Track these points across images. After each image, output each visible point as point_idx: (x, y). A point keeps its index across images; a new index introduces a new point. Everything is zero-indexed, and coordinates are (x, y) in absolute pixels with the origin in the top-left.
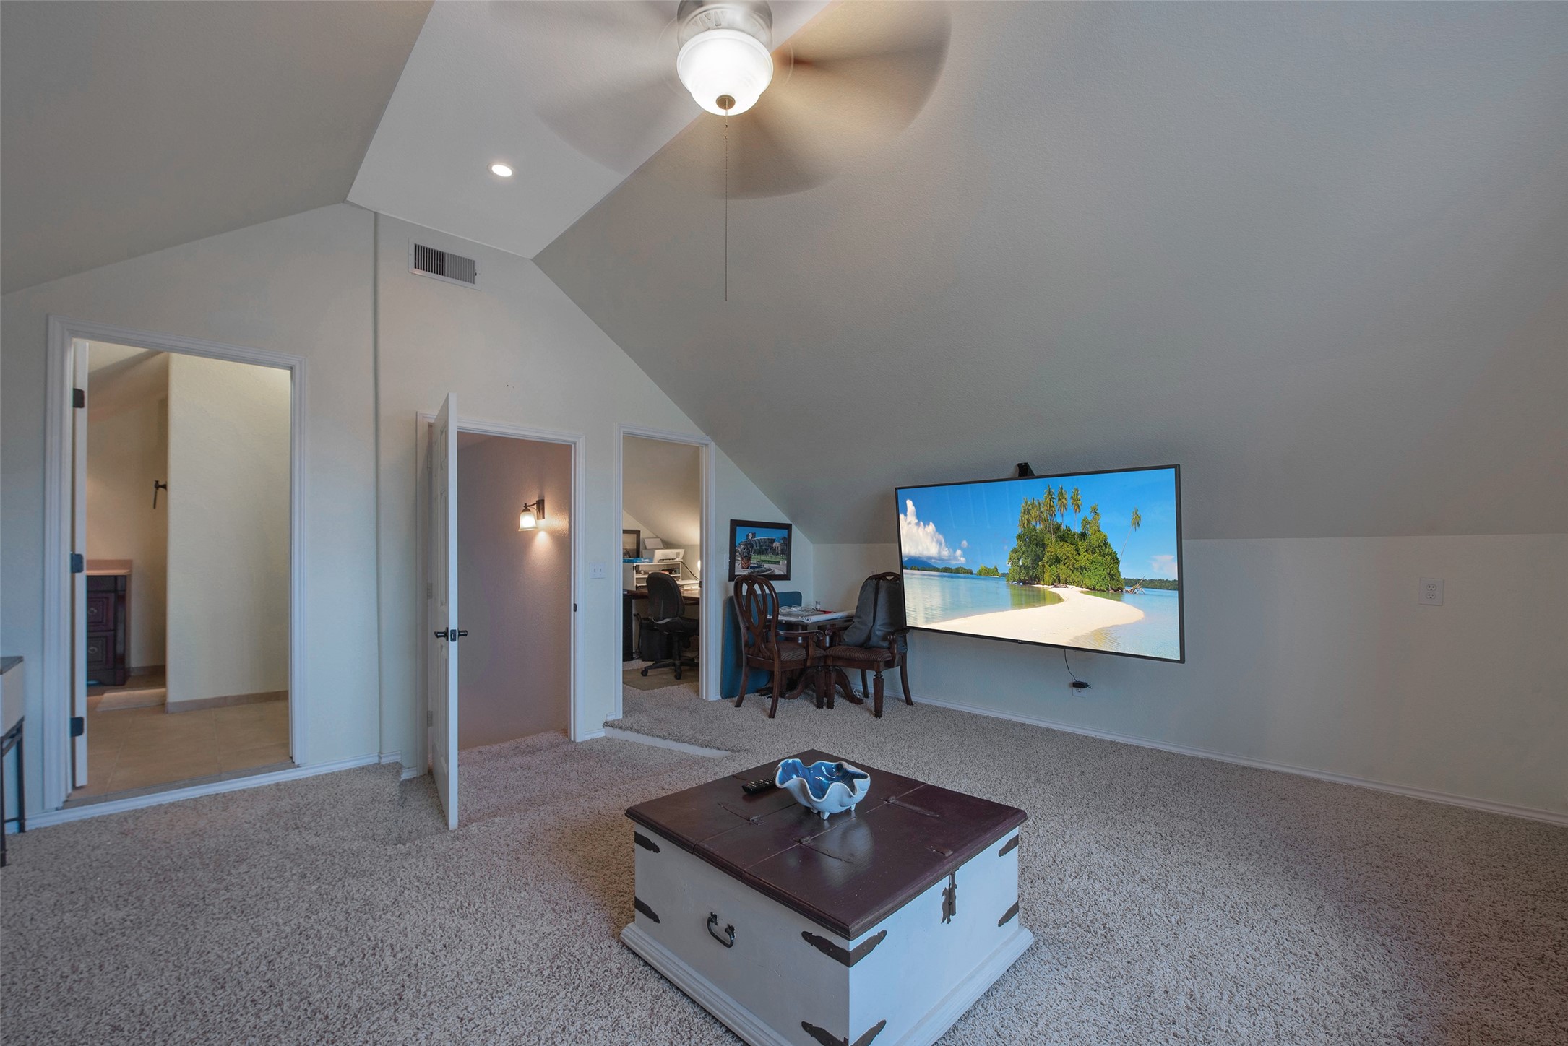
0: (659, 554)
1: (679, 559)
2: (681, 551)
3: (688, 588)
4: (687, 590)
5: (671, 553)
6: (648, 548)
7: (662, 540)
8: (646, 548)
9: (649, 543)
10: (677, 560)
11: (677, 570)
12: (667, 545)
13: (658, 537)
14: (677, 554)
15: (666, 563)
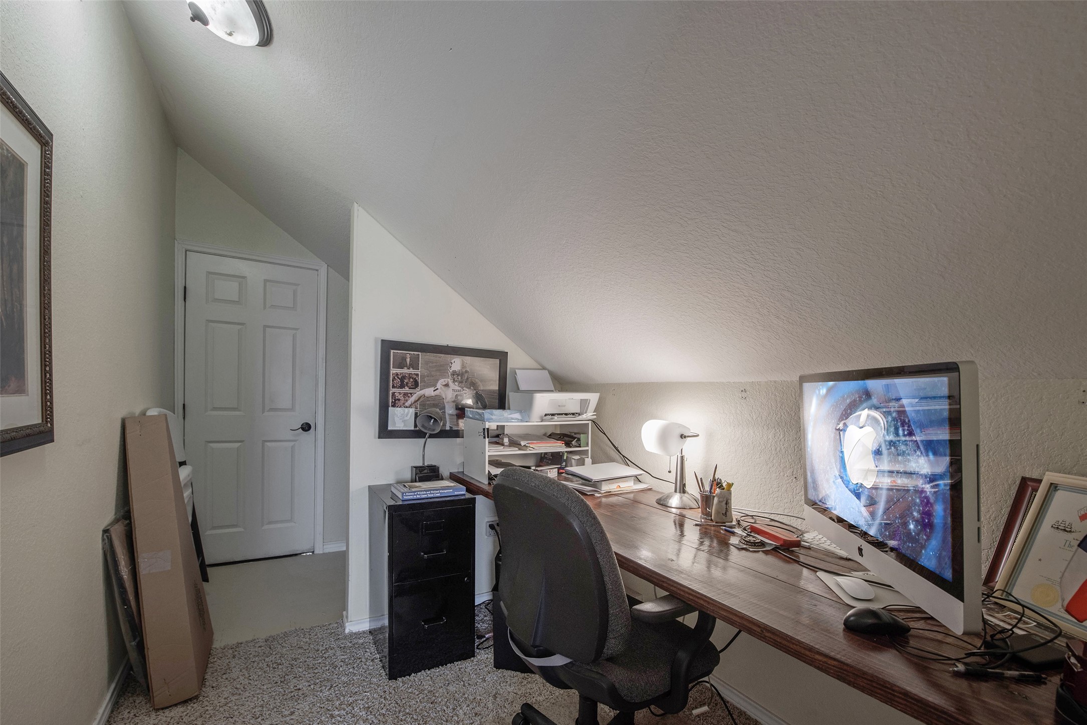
0: (544, 402)
1: (589, 415)
2: (593, 398)
3: (612, 487)
4: (609, 494)
5: (570, 400)
6: (522, 388)
7: (551, 373)
8: (517, 389)
9: (524, 379)
10: (584, 416)
11: (582, 437)
12: (562, 383)
13: (544, 368)
14: (584, 403)
15: (557, 421)
